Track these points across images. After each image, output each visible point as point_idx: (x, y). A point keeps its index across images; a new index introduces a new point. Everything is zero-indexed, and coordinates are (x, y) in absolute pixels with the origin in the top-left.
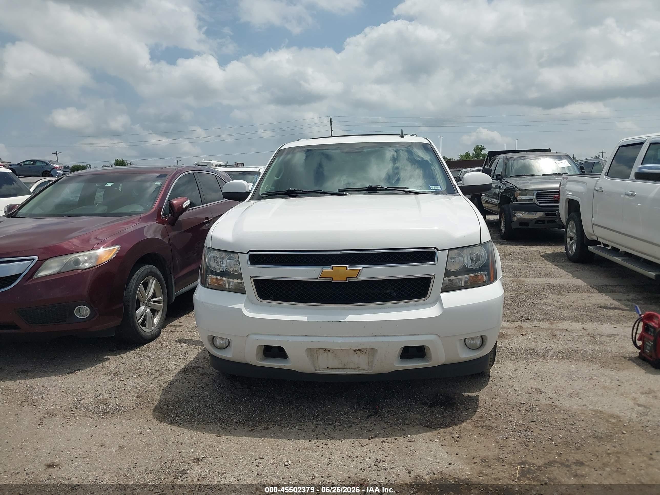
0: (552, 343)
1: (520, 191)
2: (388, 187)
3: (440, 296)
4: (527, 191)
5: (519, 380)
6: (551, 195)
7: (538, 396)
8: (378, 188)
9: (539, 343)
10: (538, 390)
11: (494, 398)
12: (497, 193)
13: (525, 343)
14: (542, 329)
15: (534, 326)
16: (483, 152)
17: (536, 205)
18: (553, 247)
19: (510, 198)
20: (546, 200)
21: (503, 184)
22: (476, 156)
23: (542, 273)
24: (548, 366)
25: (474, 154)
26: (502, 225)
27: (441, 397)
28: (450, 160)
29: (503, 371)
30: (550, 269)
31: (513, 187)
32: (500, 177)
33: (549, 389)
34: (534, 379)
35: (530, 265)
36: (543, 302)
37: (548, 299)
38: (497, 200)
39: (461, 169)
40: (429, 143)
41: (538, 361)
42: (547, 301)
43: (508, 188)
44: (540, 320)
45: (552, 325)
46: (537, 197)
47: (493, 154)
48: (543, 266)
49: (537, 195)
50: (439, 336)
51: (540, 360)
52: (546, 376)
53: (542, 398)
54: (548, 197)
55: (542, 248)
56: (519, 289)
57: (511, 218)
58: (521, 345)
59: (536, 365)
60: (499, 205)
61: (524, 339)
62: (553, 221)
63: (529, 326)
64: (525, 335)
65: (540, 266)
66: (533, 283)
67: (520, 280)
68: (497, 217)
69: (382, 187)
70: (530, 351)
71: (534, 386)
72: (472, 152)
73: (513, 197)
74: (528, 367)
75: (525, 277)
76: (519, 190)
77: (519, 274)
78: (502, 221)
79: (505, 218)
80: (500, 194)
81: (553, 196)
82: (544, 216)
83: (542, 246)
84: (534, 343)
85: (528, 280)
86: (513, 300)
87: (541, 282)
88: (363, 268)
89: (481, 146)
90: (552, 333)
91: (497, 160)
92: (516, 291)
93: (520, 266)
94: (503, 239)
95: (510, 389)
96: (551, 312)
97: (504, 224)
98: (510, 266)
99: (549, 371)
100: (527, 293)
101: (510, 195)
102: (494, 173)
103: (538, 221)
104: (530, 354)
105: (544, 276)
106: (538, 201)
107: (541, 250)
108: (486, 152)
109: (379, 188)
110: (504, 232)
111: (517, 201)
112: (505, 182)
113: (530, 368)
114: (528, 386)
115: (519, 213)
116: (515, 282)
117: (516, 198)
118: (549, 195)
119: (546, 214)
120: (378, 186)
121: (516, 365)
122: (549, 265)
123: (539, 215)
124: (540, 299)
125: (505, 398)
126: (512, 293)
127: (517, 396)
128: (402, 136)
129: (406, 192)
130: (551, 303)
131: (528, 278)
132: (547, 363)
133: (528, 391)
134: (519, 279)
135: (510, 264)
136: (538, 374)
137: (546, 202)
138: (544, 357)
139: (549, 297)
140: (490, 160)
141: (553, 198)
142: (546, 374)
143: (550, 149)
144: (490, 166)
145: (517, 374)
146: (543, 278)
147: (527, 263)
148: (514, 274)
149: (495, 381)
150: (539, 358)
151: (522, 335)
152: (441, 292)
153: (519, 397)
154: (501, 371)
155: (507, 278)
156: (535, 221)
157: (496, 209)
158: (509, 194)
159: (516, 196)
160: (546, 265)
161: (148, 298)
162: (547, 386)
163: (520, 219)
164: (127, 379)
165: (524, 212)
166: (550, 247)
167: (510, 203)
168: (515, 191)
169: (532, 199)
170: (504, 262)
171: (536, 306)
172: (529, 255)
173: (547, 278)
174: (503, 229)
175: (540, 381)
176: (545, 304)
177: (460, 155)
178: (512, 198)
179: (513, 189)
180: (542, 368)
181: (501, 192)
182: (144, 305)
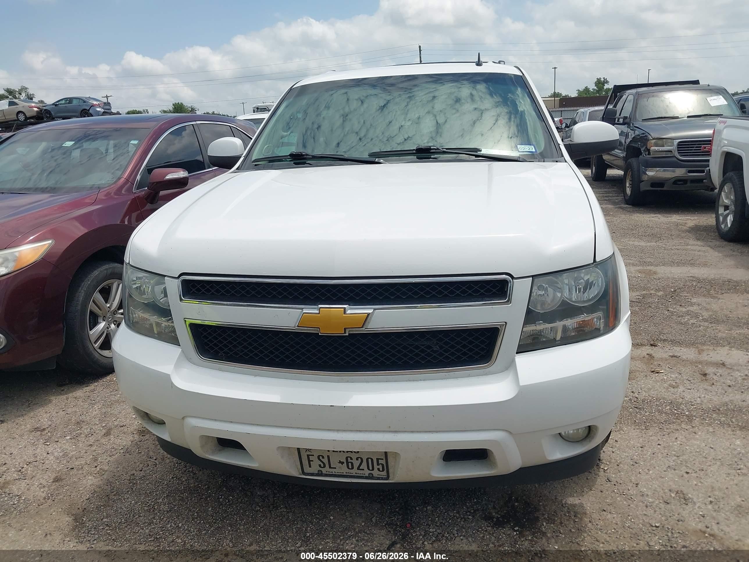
0: (701, 390)
1: (655, 141)
2: (447, 149)
3: (513, 361)
4: (664, 140)
5: (648, 470)
6: (698, 144)
7: (682, 509)
8: (432, 151)
9: (681, 389)
10: (682, 496)
11: (604, 511)
12: (623, 141)
13: (658, 388)
14: (686, 362)
15: (671, 354)
16: (606, 86)
17: (676, 159)
18: (697, 216)
19: (640, 149)
20: (690, 153)
21: (631, 130)
22: (598, 92)
23: (681, 258)
24: (697, 439)
25: (594, 89)
26: (628, 186)
27: (516, 504)
28: (566, 96)
29: (622, 447)
30: (694, 252)
31: (644, 135)
32: (627, 120)
33: (700, 495)
34: (675, 470)
35: (664, 246)
36: (684, 310)
37: (692, 304)
38: (620, 152)
39: (578, 108)
40: (522, 75)
41: (678, 428)
42: (691, 308)
43: (639, 135)
44: (679, 343)
45: (700, 354)
46: (678, 148)
47: (619, 90)
48: (682, 247)
49: (678, 145)
50: (510, 433)
51: (683, 426)
52: (694, 462)
53: (689, 514)
54: (693, 147)
55: (680, 218)
56: (649, 285)
57: (639, 176)
58: (652, 392)
59: (676, 439)
60: (625, 159)
61: (657, 381)
62: (699, 181)
63: (666, 356)
64: (658, 373)
65: (679, 247)
66: (669, 275)
67: (650, 271)
68: (621, 173)
69: (438, 149)
70: (666, 406)
71: (674, 486)
72: (592, 87)
73: (644, 148)
74: (664, 441)
75: (657, 266)
76: (654, 139)
77: (649, 260)
78: (628, 181)
79: (632, 176)
80: (627, 143)
81: (700, 147)
82: (686, 174)
83: (681, 215)
84: (672, 389)
85: (663, 271)
86: (640, 304)
87: (681, 273)
88: (375, 309)
89: (604, 78)
90: (700, 370)
91: (624, 97)
92: (645, 289)
93: (650, 246)
94: (627, 204)
95: (633, 491)
96: (698, 329)
97: (630, 185)
98: (636, 247)
99: (698, 452)
100: (660, 293)
101: (640, 145)
102: (620, 115)
103: (677, 181)
104: (666, 413)
105: (684, 264)
106: (679, 153)
107: (679, 221)
108: (610, 86)
109: (434, 151)
110: (629, 195)
111: (649, 154)
112: (634, 128)
113: (667, 443)
114: (664, 486)
115: (651, 170)
116: (644, 274)
117: (649, 150)
118: (695, 144)
119: (690, 172)
120: (432, 148)
121: (644, 435)
122: (691, 245)
123: (680, 172)
124: (680, 304)
125: (623, 513)
126: (638, 293)
127: (645, 508)
128: (479, 64)
129: (477, 156)
130: (696, 311)
131: (662, 267)
132: (695, 433)
133: (664, 496)
134: (649, 268)
135: (636, 243)
136: (681, 458)
137: (690, 155)
138: (690, 419)
139: (694, 300)
140: (616, 96)
141: (700, 150)
142: (694, 457)
143: (698, 80)
144: (615, 106)
145: (644, 457)
146: (683, 267)
147: (660, 241)
148: (641, 260)
149: (608, 471)
150: (682, 422)
151: (652, 372)
152: (517, 353)
153: (650, 512)
154: (619, 449)
155: (631, 267)
156: (673, 180)
157: (621, 163)
158: (639, 143)
159: (648, 148)
160: (688, 245)
161: (111, 310)
162: (697, 487)
163: (652, 178)
164: (56, 441)
165: (658, 169)
166: (692, 217)
167: (640, 156)
168: (648, 140)
169: (672, 152)
170: (628, 239)
171: (674, 317)
172: (663, 229)
173: (690, 268)
174: (628, 191)
175: (685, 475)
176: (688, 313)
177: (578, 90)
178: (642, 150)
179: (646, 138)
180: (687, 445)
181: (628, 140)
182: (104, 321)
